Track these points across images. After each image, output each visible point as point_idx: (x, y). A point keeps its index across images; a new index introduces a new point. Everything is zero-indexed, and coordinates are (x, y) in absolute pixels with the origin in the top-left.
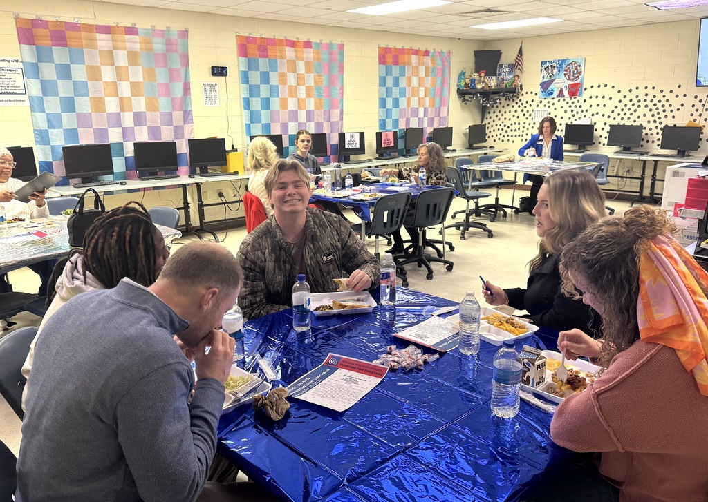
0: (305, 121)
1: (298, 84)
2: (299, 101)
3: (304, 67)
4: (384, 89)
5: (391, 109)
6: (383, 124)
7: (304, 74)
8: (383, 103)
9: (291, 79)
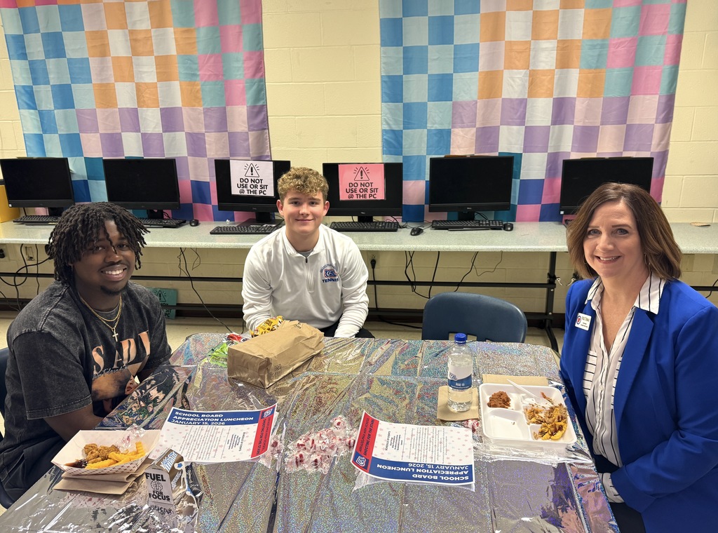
0: (159, 130)
1: (135, 52)
2: (140, 89)
3: (147, 16)
4: (397, 52)
5: (425, 105)
6: (393, 141)
7: (148, 31)
8: (393, 89)
9: (118, 43)
